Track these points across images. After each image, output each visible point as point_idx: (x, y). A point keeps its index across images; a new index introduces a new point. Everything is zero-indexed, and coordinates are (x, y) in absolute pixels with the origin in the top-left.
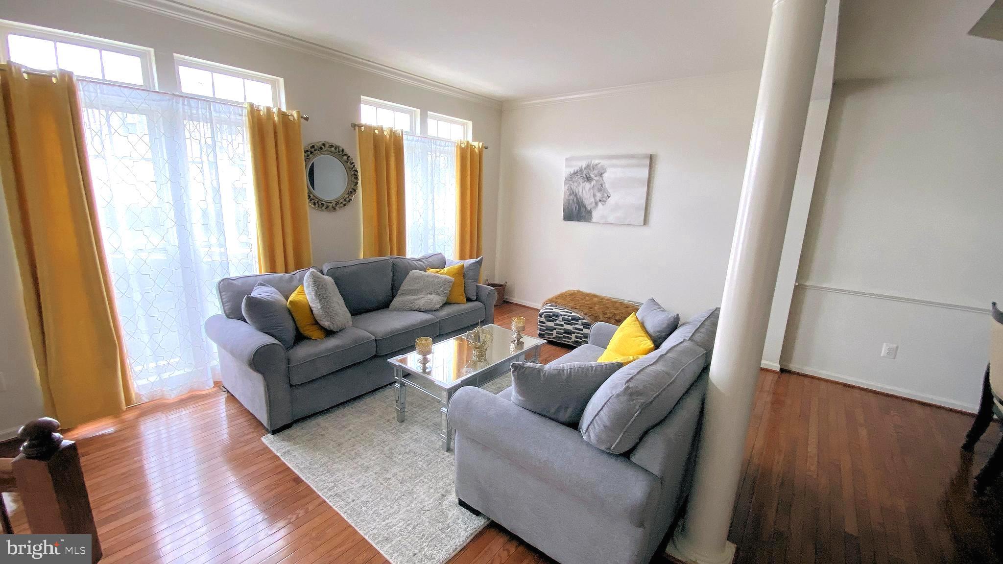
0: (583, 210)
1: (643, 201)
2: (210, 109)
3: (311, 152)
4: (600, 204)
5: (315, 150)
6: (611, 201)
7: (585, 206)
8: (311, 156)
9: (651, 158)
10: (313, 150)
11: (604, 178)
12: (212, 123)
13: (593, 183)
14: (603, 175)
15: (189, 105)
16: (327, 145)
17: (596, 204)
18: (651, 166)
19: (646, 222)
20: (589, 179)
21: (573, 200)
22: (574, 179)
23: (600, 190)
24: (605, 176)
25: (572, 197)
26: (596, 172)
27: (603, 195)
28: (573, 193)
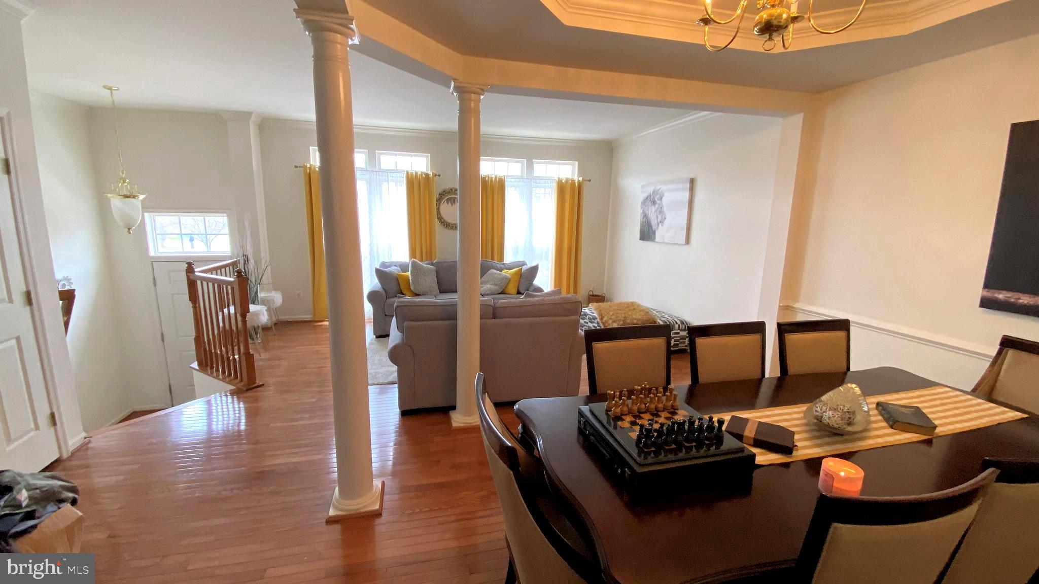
0: (651, 231)
1: (685, 222)
2: (388, 176)
3: (443, 195)
4: (660, 225)
5: (446, 193)
6: (667, 221)
7: (651, 227)
8: (443, 197)
9: (692, 181)
10: (444, 193)
11: (663, 201)
12: (388, 182)
13: (657, 206)
14: (663, 199)
15: (379, 175)
16: (453, 190)
17: (658, 225)
18: (692, 189)
19: (688, 241)
20: (654, 203)
21: (645, 222)
22: (646, 204)
23: (660, 212)
24: (664, 199)
25: (644, 220)
26: (658, 196)
27: (662, 217)
28: (645, 215)
